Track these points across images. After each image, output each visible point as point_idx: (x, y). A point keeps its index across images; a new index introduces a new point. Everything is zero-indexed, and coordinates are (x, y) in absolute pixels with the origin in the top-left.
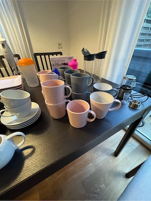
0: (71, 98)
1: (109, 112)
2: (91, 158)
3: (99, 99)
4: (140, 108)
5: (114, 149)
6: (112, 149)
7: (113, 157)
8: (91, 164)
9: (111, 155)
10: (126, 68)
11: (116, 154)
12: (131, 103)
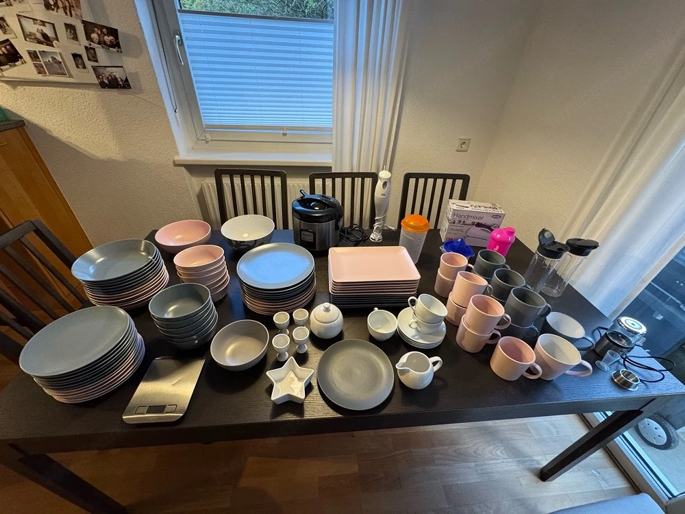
0: (504, 333)
1: (565, 375)
2: (475, 452)
3: (551, 348)
4: (637, 391)
5: (544, 461)
6: (535, 458)
7: (535, 479)
8: (473, 464)
9: (531, 470)
10: (644, 281)
11: (545, 474)
12: (617, 375)
